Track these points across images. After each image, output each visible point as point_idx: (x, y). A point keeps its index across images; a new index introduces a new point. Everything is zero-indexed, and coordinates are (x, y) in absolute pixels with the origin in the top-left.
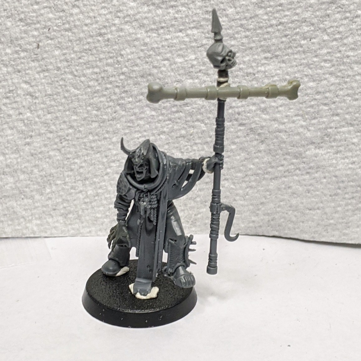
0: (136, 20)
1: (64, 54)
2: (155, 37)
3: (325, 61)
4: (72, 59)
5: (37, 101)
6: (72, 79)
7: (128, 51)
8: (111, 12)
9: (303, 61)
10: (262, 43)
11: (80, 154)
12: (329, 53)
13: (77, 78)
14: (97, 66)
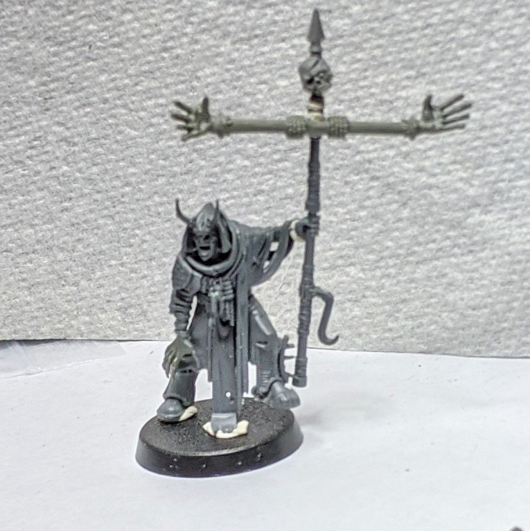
0: (217, 27)
1: (113, 80)
2: (246, 50)
3: (494, 79)
4: (126, 86)
5: (76, 149)
6: (126, 114)
7: (208, 71)
8: (180, 17)
9: (461, 81)
10: (403, 56)
11: (142, 222)
12: (498, 68)
13: (133, 113)
14: (162, 96)
